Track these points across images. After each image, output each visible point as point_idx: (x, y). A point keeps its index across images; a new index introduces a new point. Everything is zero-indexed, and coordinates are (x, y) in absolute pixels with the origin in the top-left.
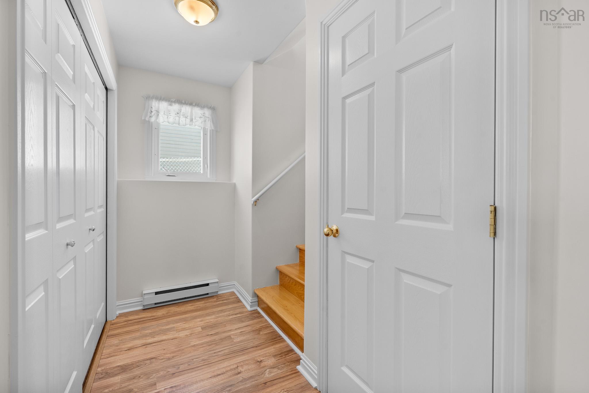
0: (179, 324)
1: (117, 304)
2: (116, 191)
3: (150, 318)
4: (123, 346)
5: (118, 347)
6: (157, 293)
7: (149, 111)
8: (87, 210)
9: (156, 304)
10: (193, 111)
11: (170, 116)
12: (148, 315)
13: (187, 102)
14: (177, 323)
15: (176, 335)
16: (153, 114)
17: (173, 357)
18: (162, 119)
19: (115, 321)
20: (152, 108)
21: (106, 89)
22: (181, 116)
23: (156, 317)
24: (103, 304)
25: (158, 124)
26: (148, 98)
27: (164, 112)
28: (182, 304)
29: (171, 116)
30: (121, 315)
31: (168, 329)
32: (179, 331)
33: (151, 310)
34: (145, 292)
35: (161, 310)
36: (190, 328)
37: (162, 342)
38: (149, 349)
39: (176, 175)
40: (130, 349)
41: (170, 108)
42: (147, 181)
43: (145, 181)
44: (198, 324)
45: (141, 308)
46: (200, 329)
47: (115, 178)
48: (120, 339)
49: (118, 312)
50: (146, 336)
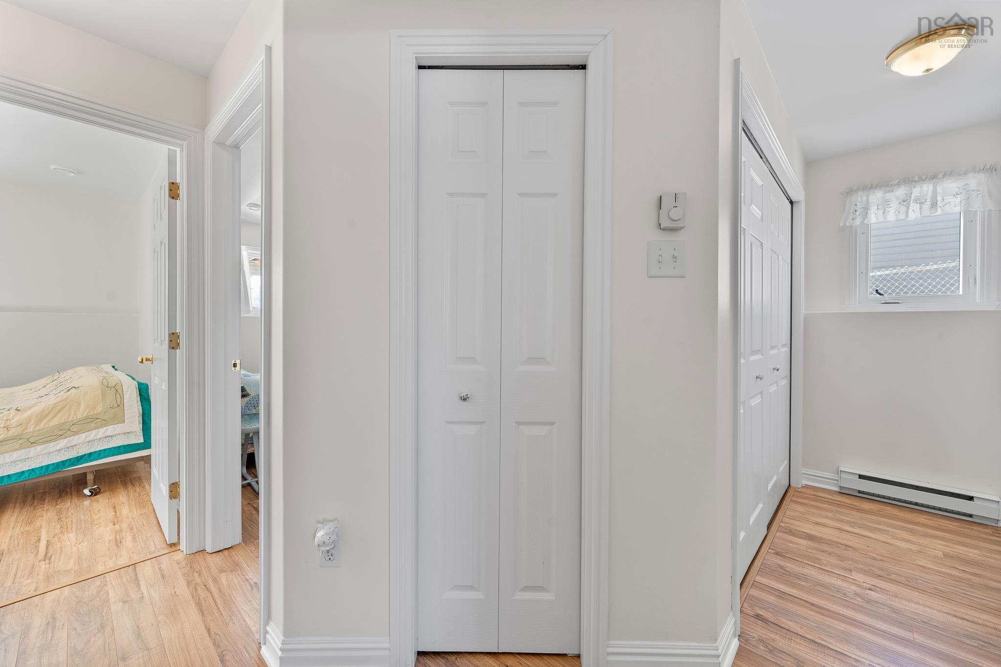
0: (898, 531)
1: (803, 472)
2: (803, 326)
3: (849, 505)
4: (810, 518)
5: (804, 516)
6: (861, 477)
7: (852, 210)
8: (773, 348)
9: (859, 492)
10: (939, 189)
11: (889, 209)
12: (846, 501)
13: (924, 177)
14: (895, 528)
15: (892, 541)
16: (858, 213)
17: (882, 560)
18: (874, 217)
19: (799, 490)
20: (856, 205)
21: (791, 203)
22: (912, 202)
23: (859, 508)
24: (786, 462)
25: (866, 227)
26: (850, 192)
27: (878, 206)
28: (909, 510)
29: (891, 209)
30: (807, 487)
31: (878, 528)
32: (898, 539)
33: (852, 497)
34: (843, 469)
35: (868, 504)
36: (919, 545)
37: (866, 538)
38: (844, 535)
39: (900, 302)
40: (818, 524)
41: (889, 196)
42: (848, 313)
43: (844, 313)
44: (938, 547)
45: (837, 489)
46: (940, 554)
47: (802, 310)
48: (807, 509)
49: (804, 482)
50: (842, 521)
